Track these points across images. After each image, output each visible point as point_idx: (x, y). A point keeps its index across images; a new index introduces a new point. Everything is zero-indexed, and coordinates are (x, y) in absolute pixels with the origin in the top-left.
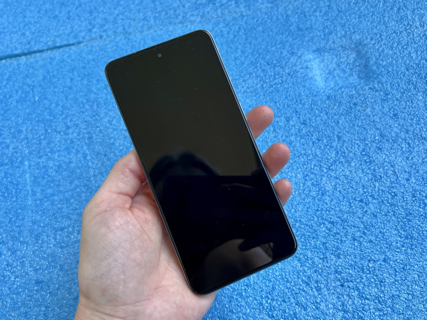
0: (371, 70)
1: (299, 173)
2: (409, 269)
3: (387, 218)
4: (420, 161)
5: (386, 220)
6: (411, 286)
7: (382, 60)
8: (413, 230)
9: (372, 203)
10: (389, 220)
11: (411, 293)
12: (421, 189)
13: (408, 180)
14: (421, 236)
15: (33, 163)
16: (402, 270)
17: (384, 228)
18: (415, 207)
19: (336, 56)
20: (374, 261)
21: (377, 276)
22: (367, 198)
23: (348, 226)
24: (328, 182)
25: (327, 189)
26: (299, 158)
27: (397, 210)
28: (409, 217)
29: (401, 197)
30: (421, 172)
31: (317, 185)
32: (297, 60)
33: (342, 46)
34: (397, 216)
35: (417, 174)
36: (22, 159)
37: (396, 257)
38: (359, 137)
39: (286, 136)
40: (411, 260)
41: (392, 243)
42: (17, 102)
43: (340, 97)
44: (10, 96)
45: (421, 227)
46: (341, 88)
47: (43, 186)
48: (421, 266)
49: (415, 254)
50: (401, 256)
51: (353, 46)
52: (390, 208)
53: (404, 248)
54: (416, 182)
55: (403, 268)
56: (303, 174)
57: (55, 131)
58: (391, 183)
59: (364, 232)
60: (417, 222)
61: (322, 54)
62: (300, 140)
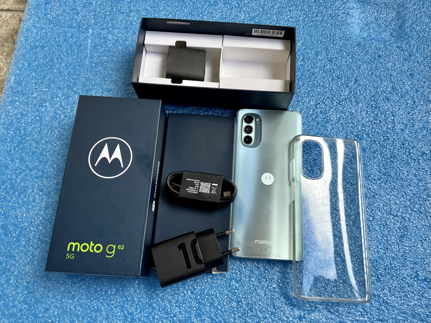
1: (313, 100)
2: (378, 198)
3: (374, 155)
4: (419, 118)
5: (372, 156)
6: (374, 211)
7: (417, 25)
8: (393, 170)
9: (365, 140)
10: (375, 157)
11: (373, 215)
12: (411, 140)
13: (402, 130)
14: (397, 176)
15: (95, 33)
16: (372, 197)
17: (369, 162)
18: (400, 153)
20: (352, 184)
21: (350, 195)
22: (363, 135)
24: (334, 114)
25: (332, 119)
26: (317, 88)
27: (384, 151)
28: (392, 159)
29: (392, 142)
30: (416, 127)
31: (324, 113)
34: (383, 155)
35: (412, 128)
36: (88, 27)
37: (371, 186)
38: (373, 85)
39: (312, 67)
40: (382, 192)
41: (371, 175)
43: (368, 47)
45: (400, 169)
46: (372, 40)
47: (100, 53)
48: (389, 199)
49: (387, 188)
50: (375, 186)
52: (379, 148)
53: (379, 182)
54: (409, 134)
55: (373, 196)
56: (316, 101)
58: (388, 128)
59: (351, 160)
60: (398, 165)
62: (322, 74)
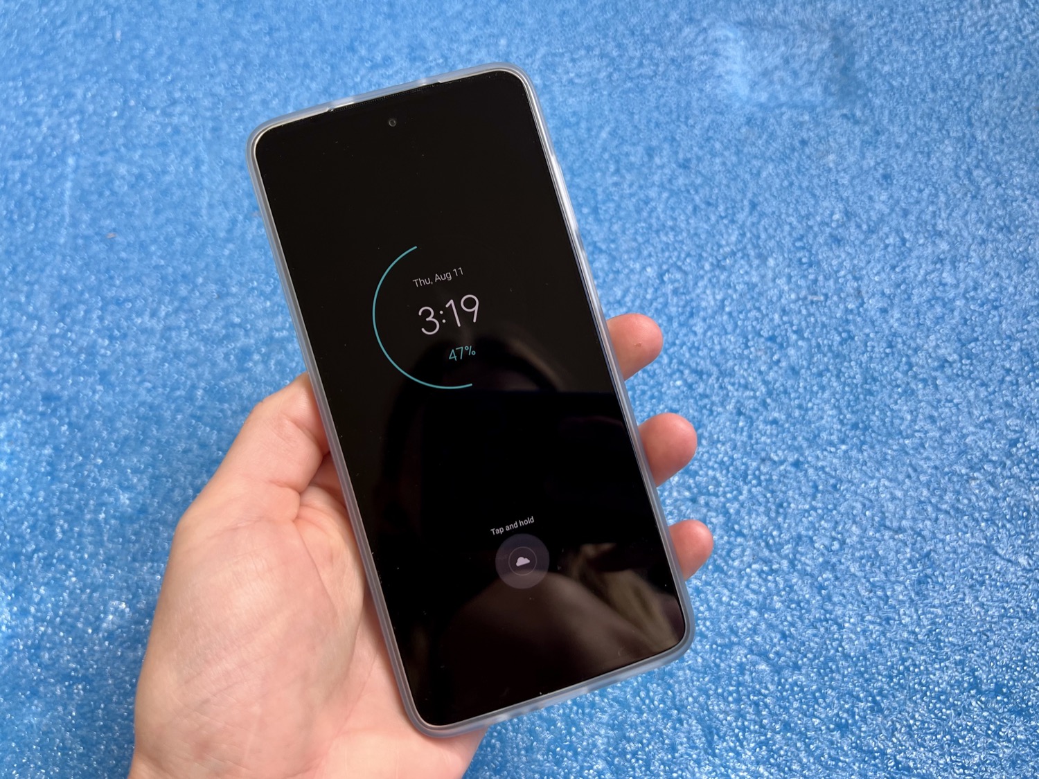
0: (855, 78)
19: (786, 41)
23: (733, 384)
32: (697, 35)
33: (801, 23)
42: (76, 36)
44: (64, 23)
51: (827, 26)
57: (144, 104)
61: (756, 33)
